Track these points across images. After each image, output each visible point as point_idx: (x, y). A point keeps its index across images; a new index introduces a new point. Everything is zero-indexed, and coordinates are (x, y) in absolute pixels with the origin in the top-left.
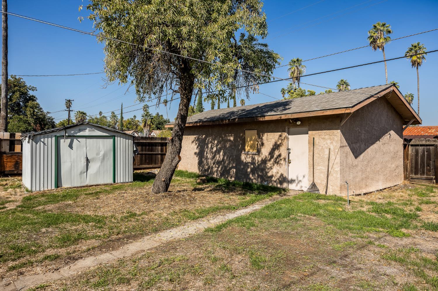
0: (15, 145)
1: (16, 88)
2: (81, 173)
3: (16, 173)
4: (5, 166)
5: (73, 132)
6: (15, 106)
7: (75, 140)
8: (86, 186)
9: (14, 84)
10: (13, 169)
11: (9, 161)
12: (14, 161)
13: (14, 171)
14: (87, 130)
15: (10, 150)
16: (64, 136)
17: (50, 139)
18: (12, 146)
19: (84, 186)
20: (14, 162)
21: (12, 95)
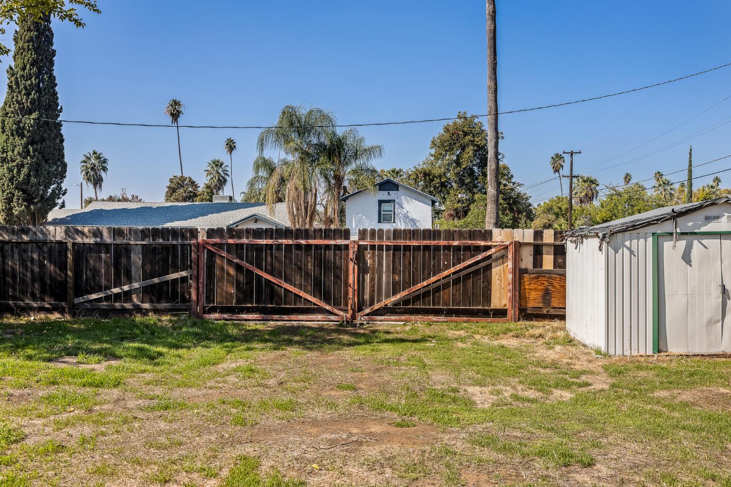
0: (542, 254)
1: (469, 137)
2: (710, 323)
3: (546, 313)
4: (526, 298)
5: (691, 223)
6: (465, 177)
7: (695, 242)
8: (723, 354)
9: (463, 131)
10: (541, 305)
11: (533, 288)
12: (542, 287)
13: (541, 308)
14: (724, 219)
15: (535, 266)
16: (671, 234)
17: (642, 241)
18: (539, 256)
19: (716, 355)
20: (542, 289)
21: (461, 153)
